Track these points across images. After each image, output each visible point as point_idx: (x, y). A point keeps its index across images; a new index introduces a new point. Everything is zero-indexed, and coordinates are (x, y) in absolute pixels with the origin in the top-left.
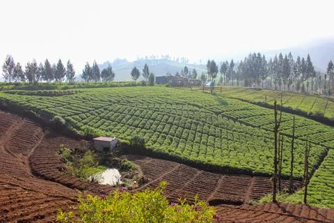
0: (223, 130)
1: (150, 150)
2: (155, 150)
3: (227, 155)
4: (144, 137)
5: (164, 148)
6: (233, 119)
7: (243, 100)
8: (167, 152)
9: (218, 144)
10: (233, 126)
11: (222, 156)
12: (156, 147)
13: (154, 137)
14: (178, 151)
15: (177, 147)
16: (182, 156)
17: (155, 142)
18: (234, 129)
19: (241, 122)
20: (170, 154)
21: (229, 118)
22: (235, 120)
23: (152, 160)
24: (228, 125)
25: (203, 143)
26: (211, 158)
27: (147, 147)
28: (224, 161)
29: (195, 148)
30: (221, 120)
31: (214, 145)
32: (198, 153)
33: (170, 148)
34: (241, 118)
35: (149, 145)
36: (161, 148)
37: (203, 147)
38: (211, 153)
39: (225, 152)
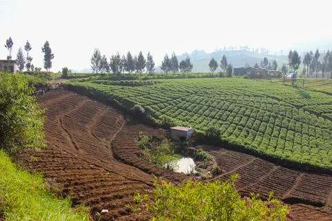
0: (304, 125)
1: (226, 142)
2: (231, 142)
3: (307, 151)
4: (221, 129)
5: (240, 141)
6: (315, 113)
7: (328, 94)
8: (243, 144)
9: (297, 139)
10: (316, 121)
11: (302, 152)
12: (232, 139)
13: (230, 129)
14: (255, 144)
15: (254, 140)
16: (258, 150)
17: (231, 134)
18: (317, 124)
19: (325, 118)
20: (246, 146)
21: (311, 112)
22: (318, 115)
23: (227, 151)
24: (309, 119)
25: (282, 138)
26: (289, 153)
27: (223, 139)
28: (305, 157)
29: (273, 142)
30: (302, 114)
31: (293, 140)
32: (275, 148)
33: (246, 140)
34: (325, 113)
35: (225, 136)
36: (237, 140)
37: (281, 142)
38: (290, 148)
39: (306, 148)
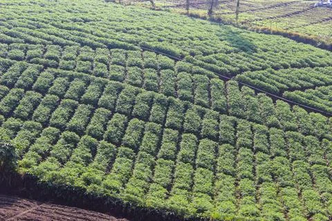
0: (241, 123)
1: (31, 180)
2: (46, 178)
3: (250, 193)
4: (15, 142)
5: (71, 174)
6: (269, 92)
7: (298, 39)
8: (79, 183)
9: (224, 162)
10: (270, 112)
11: (239, 195)
12: (49, 169)
13: (42, 143)
14: (113, 180)
15: (109, 169)
16: (123, 196)
17: (45, 155)
18: (273, 119)
19: (293, 102)
20: (89, 189)
21: (258, 89)
22: (276, 95)
23: (35, 206)
24: (254, 108)
25: (185, 159)
26: (205, 202)
27: (22, 171)
28: (244, 208)
29: (162, 172)
30: (236, 94)
31: (214, 164)
32: (169, 187)
33: (89, 172)
34: (292, 89)
35: (27, 165)
36: (63, 172)
37: (184, 170)
38: (208, 186)
39: (246, 184)
